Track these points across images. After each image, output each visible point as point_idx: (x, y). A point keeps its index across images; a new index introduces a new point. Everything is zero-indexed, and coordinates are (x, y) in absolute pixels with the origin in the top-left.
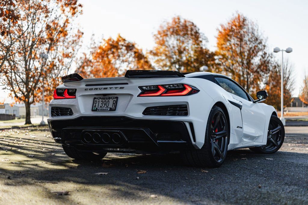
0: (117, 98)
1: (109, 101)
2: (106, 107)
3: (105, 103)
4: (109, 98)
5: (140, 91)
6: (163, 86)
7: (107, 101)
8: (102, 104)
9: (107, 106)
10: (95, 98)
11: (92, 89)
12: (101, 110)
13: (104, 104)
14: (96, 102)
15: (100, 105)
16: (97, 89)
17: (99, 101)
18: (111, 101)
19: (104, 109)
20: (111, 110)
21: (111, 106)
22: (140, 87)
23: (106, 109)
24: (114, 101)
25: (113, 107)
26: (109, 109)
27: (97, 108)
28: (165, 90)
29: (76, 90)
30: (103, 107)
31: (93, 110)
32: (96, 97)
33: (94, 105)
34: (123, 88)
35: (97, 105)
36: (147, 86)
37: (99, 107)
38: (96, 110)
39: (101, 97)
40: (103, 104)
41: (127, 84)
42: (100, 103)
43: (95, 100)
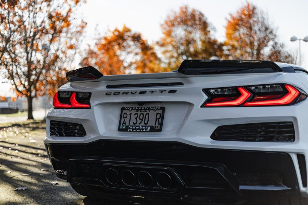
0: (163, 109)
1: (148, 114)
2: (143, 124)
3: (141, 117)
4: (149, 109)
5: (205, 97)
6: (247, 88)
7: (145, 113)
8: (136, 118)
9: (146, 122)
10: (123, 109)
11: (119, 93)
12: (135, 129)
13: (140, 119)
14: (125, 115)
15: (133, 120)
16: (127, 93)
17: (131, 114)
18: (153, 115)
19: (140, 127)
20: (153, 130)
21: (152, 122)
22: (206, 91)
23: (143, 128)
24: (157, 114)
25: (157, 125)
26: (149, 128)
27: (127, 127)
28: (250, 95)
29: (90, 94)
30: (137, 124)
31: (120, 130)
32: (125, 106)
33: (123, 120)
34: (174, 91)
35: (127, 120)
36: (216, 89)
37: (131, 124)
38: (126, 130)
39: (135, 106)
40: (138, 119)
41: (181, 84)
42: (133, 117)
43: (124, 111)
